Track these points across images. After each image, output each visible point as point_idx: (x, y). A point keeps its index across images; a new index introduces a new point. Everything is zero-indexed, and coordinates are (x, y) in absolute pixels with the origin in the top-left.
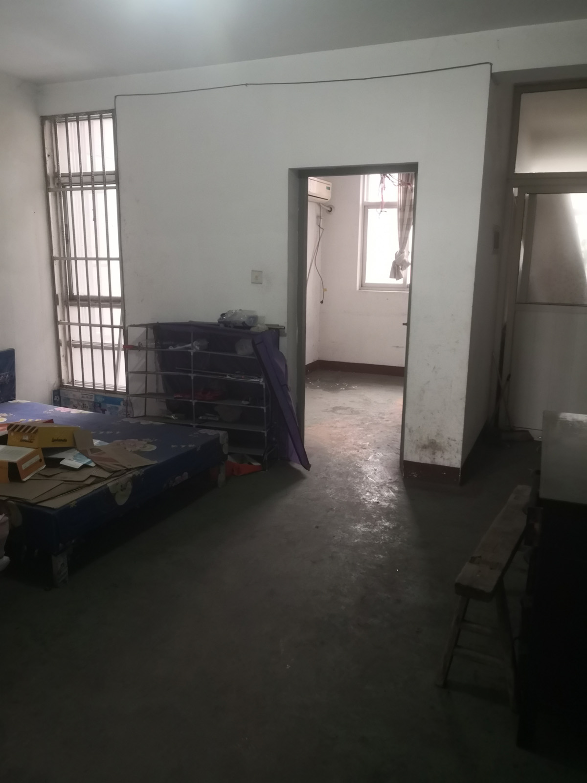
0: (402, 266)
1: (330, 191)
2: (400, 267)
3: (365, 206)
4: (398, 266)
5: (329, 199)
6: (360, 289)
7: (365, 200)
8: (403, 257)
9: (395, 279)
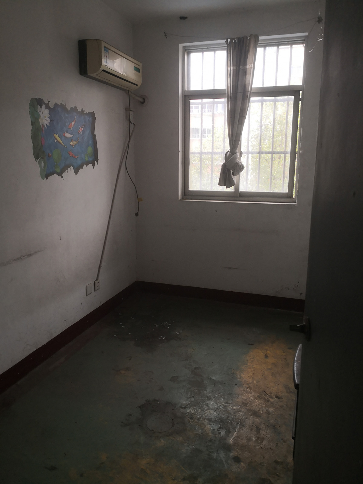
0: (234, 170)
1: (140, 74)
2: (232, 171)
3: (185, 96)
4: (229, 171)
5: (139, 84)
6: (182, 199)
7: (186, 89)
8: (236, 159)
9: (225, 187)
